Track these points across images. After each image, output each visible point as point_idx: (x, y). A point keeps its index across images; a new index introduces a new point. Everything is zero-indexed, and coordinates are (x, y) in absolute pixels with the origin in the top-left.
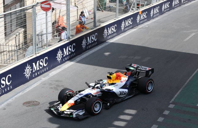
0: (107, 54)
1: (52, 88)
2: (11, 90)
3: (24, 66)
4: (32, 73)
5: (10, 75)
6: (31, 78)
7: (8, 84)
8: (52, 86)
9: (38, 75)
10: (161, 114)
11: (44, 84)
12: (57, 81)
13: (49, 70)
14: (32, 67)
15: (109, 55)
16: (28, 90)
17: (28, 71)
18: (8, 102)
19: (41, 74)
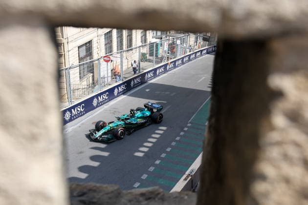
0: (147, 90)
1: (111, 113)
2: (84, 114)
3: (92, 98)
4: (98, 103)
5: (83, 105)
6: (97, 106)
7: (82, 110)
8: (112, 112)
9: (102, 105)
10: (182, 130)
11: (106, 110)
12: (114, 108)
13: (109, 101)
14: (98, 100)
15: (149, 91)
16: (95, 114)
17: (95, 102)
18: (82, 122)
19: (104, 104)
